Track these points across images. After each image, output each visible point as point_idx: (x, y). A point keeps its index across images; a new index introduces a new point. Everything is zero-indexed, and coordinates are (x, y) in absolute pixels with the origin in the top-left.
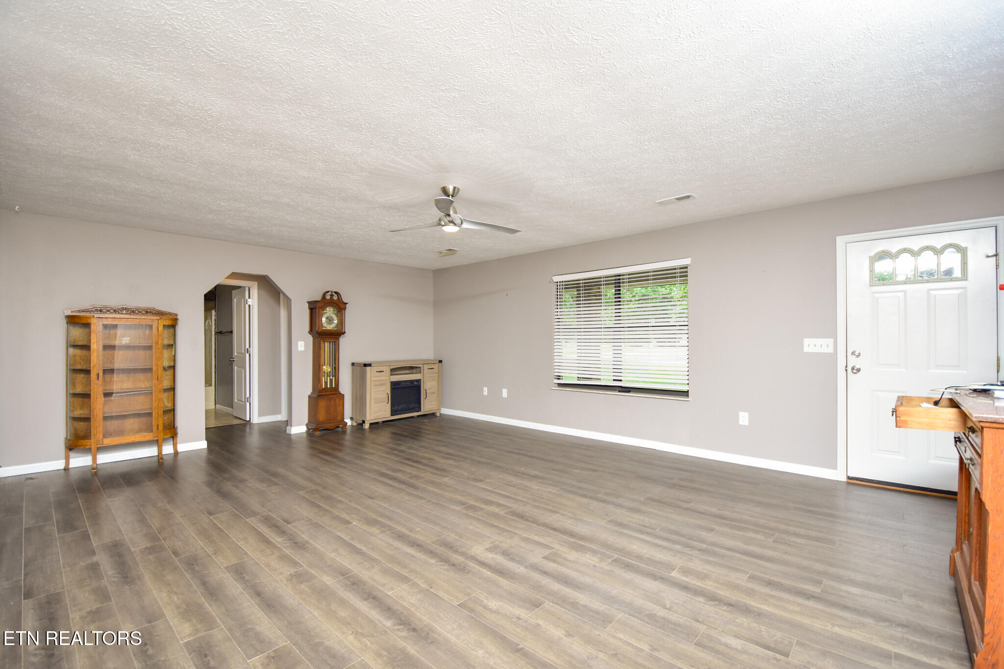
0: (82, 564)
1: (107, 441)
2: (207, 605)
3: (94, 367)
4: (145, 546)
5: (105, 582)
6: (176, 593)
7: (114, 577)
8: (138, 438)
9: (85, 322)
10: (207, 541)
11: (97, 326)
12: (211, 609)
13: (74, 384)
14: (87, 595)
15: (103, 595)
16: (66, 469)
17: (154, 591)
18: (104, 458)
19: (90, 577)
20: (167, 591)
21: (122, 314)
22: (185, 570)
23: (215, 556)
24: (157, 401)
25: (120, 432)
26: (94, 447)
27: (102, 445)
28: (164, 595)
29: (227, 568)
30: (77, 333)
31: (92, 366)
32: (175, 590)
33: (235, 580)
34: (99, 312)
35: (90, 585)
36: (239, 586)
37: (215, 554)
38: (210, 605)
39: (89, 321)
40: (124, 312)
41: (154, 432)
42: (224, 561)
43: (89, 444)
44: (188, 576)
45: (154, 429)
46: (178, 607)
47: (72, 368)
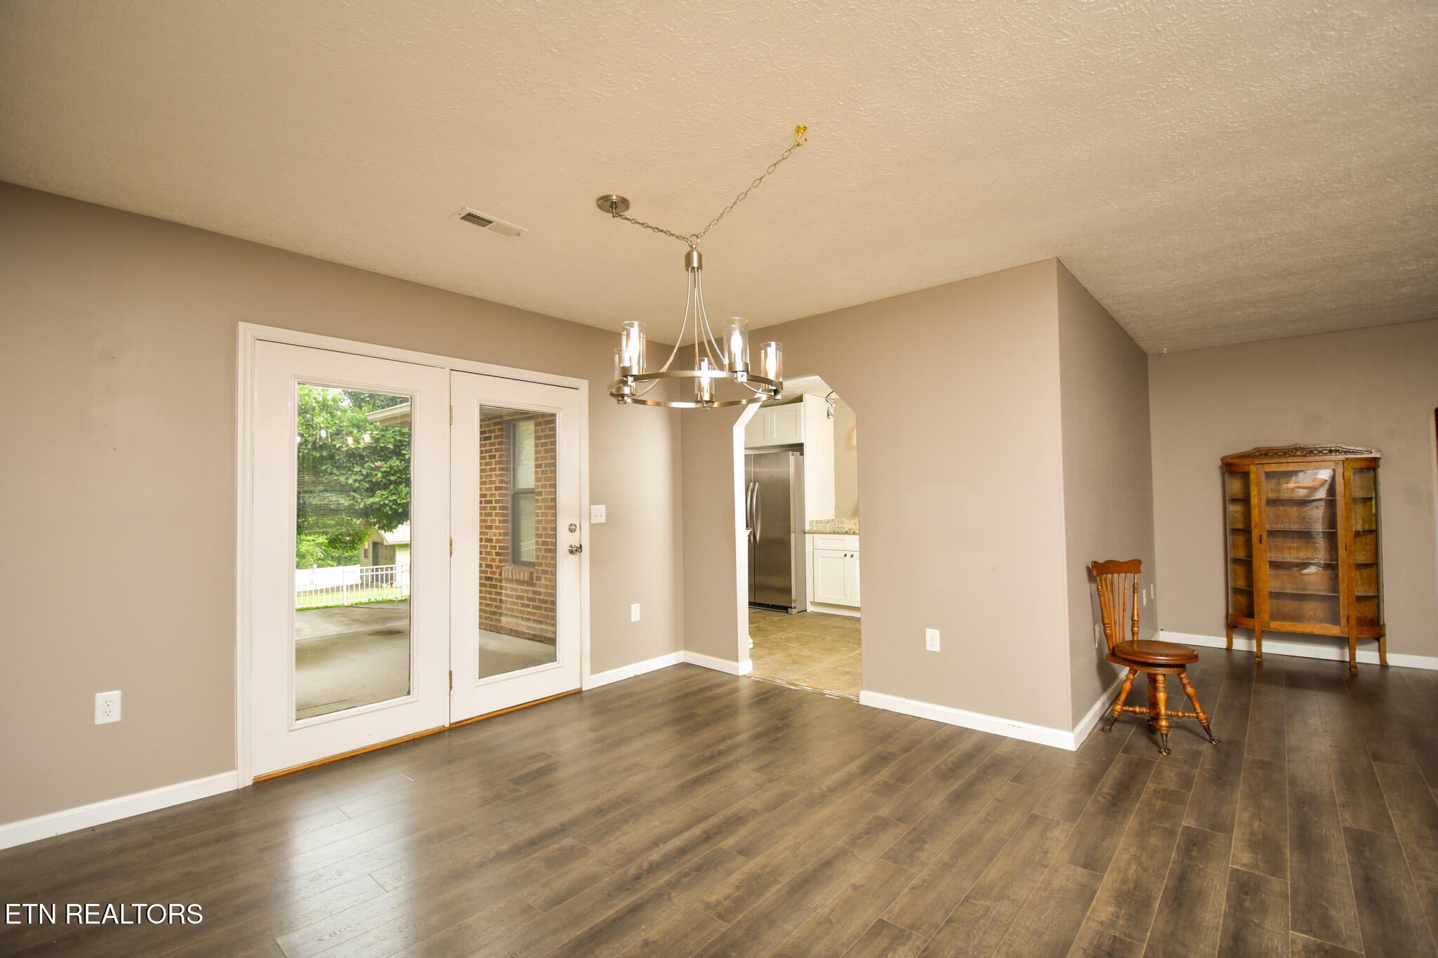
0: (1186, 747)
1: (1275, 625)
2: (1287, 851)
3: (1256, 525)
4: (1261, 758)
5: (1196, 772)
6: (1261, 820)
7: (1208, 772)
8: (1318, 629)
9: (1242, 470)
10: (1345, 787)
11: (1256, 473)
12: (1289, 856)
13: (1235, 547)
14: (1172, 775)
15: (1186, 782)
16: (1229, 649)
17: (1238, 806)
18: (1270, 647)
19: (1185, 762)
20: (1252, 812)
21: (1295, 456)
22: (1290, 804)
23: (1341, 808)
24: (1346, 582)
25: (1297, 618)
26: (1257, 629)
27: (1267, 629)
28: (1246, 815)
29: (1346, 829)
30: (1236, 486)
31: (1253, 525)
32: (1263, 816)
33: (1348, 848)
34: (1264, 456)
35: (1181, 768)
36: (1347, 856)
37: (1344, 806)
38: (1292, 853)
39: (1247, 469)
40: (1298, 453)
41: (1342, 626)
42: (1349, 820)
43: (1252, 624)
44: (1289, 811)
45: (1343, 621)
46: (1252, 833)
47: (1232, 527)
